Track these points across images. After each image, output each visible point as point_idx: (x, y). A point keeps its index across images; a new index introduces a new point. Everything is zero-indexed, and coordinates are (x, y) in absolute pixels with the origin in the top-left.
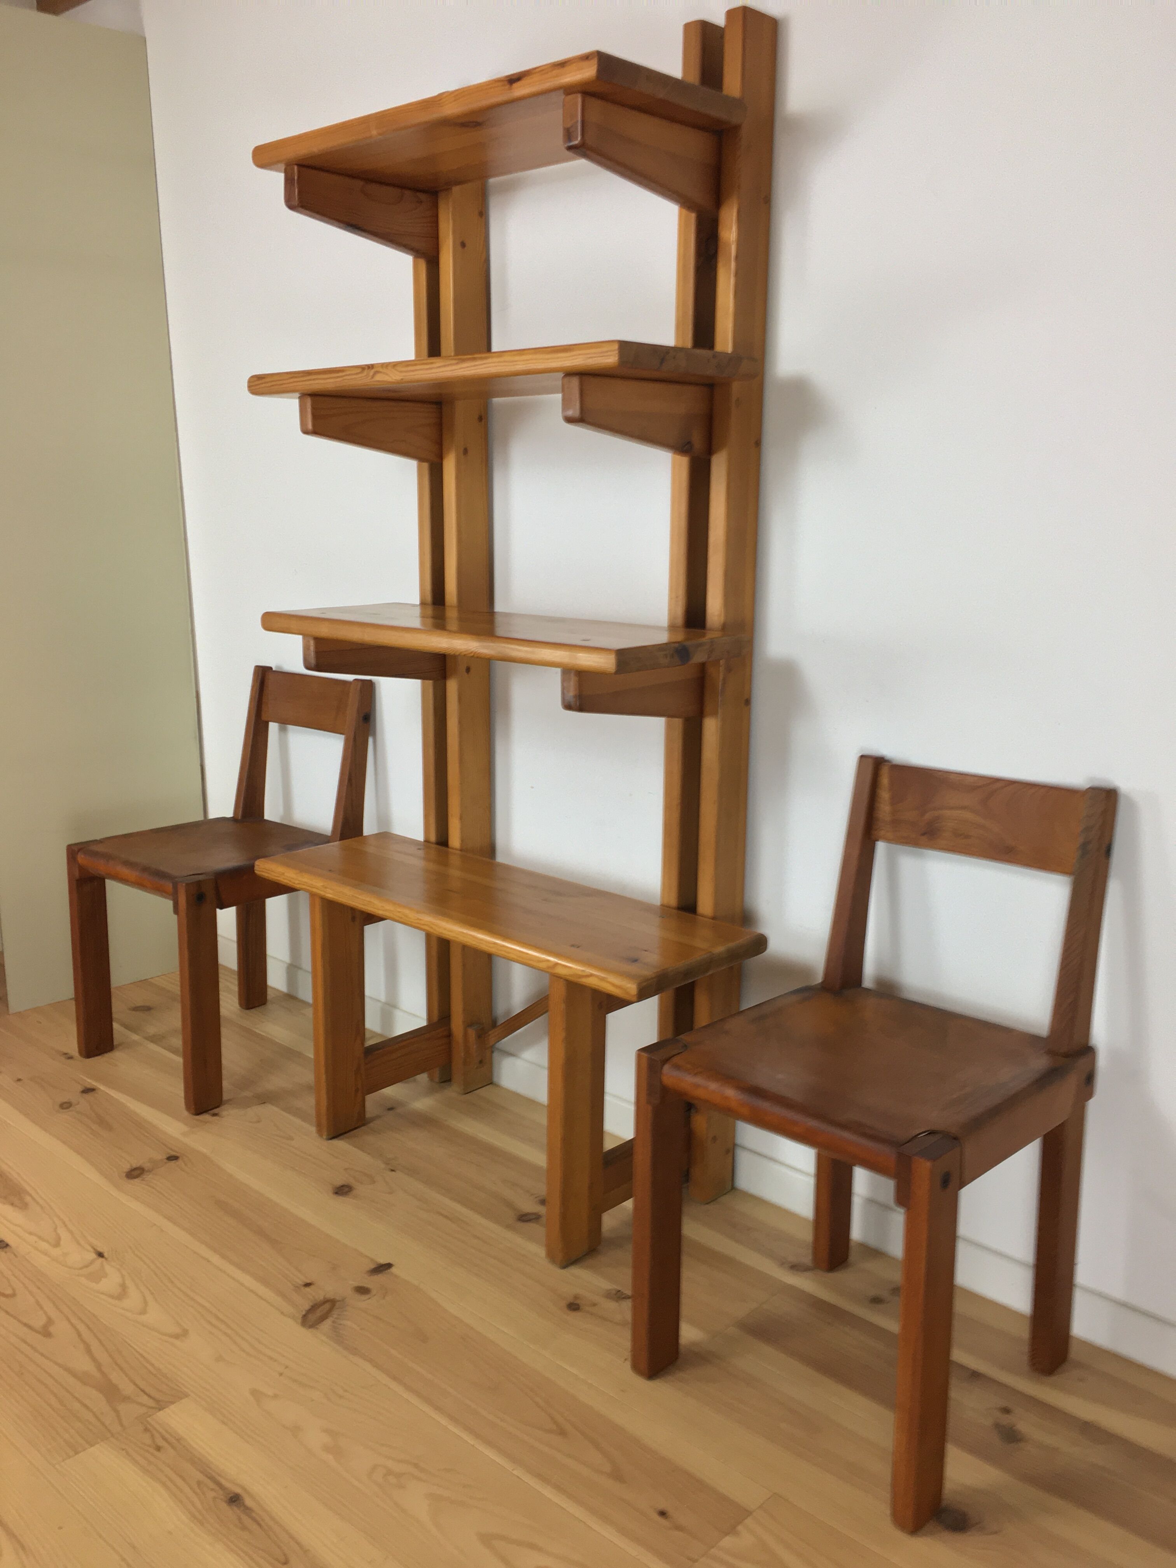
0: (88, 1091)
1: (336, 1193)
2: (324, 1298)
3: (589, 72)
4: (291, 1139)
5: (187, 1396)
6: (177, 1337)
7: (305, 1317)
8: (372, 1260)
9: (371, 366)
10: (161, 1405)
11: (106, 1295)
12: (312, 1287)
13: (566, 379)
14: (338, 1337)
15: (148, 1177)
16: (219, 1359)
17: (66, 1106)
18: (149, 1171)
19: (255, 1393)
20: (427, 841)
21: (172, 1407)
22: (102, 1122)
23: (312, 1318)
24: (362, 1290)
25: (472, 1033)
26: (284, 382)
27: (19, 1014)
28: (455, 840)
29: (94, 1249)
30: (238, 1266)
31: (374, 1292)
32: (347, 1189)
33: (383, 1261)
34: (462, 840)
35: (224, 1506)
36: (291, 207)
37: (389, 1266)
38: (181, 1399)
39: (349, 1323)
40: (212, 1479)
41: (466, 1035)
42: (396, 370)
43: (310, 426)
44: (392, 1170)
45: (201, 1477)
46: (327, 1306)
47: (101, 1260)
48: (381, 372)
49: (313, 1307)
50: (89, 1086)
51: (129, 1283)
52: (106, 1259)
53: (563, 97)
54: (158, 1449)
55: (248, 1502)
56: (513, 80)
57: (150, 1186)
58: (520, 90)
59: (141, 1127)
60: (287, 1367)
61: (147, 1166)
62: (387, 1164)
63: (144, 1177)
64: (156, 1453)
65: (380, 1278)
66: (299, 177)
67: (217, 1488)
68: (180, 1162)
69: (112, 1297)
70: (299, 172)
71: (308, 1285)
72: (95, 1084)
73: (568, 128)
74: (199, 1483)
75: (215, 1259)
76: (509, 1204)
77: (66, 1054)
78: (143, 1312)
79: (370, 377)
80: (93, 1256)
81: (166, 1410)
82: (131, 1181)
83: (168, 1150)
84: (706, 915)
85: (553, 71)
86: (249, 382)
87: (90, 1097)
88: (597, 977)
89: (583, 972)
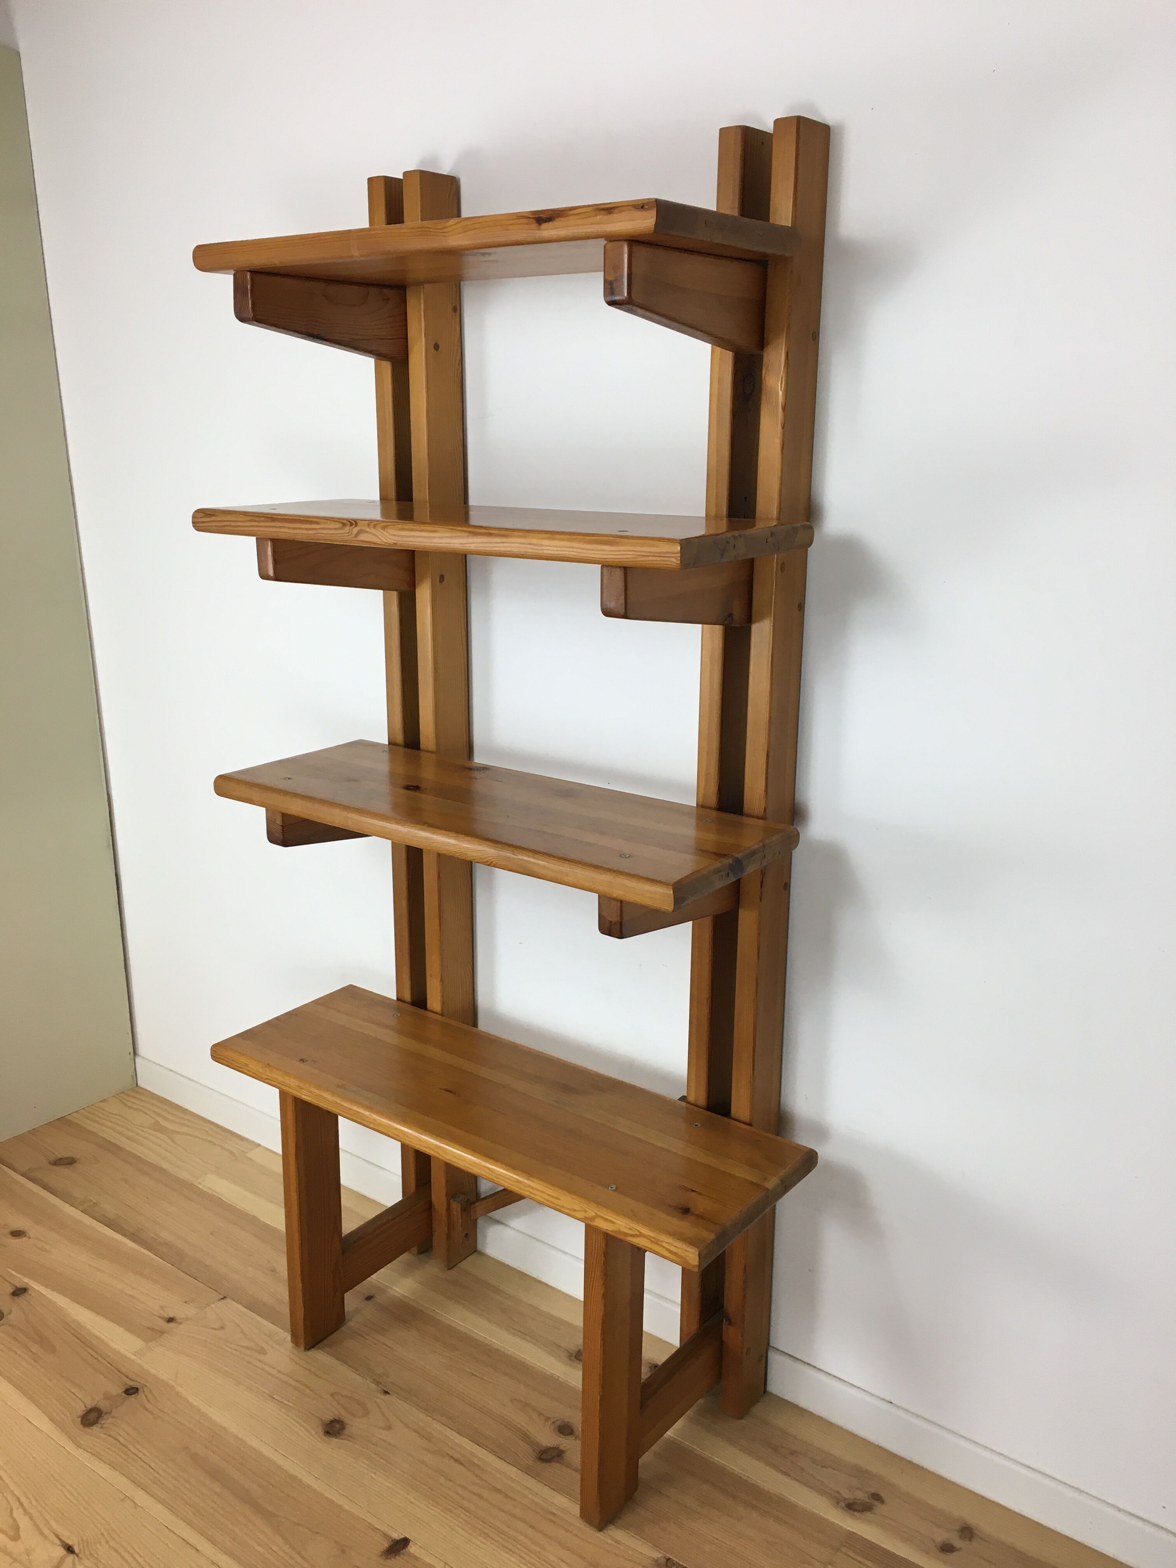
0: (19, 1292)
1: (327, 1433)
3: (646, 222)
4: (263, 1352)
8: (385, 1535)
9: (354, 523)
13: (607, 571)
15: (107, 1421)
18: (107, 1413)
20: (400, 999)
22: (44, 1343)
25: (456, 1206)
26: (239, 524)
28: (434, 1002)
29: (61, 1540)
32: (338, 1426)
33: (397, 1535)
34: (443, 1004)
36: (242, 319)
37: (405, 1542)
41: (449, 1208)
42: (387, 532)
43: (271, 572)
44: (386, 1393)
47: (72, 1556)
48: (366, 532)
50: (19, 1285)
52: (77, 1555)
53: (605, 244)
56: (542, 219)
57: (110, 1436)
58: (548, 231)
59: (87, 1344)
61: (103, 1405)
62: (378, 1383)
63: (103, 1422)
66: (252, 286)
68: (141, 1396)
70: (253, 279)
72: (27, 1281)
73: (613, 280)
76: (526, 1437)
79: (353, 535)
80: (61, 1552)
82: (88, 1430)
83: (126, 1379)
84: (743, 1119)
85: (596, 216)
86: (193, 517)
87: (22, 1300)
88: (648, 1237)
89: (630, 1229)
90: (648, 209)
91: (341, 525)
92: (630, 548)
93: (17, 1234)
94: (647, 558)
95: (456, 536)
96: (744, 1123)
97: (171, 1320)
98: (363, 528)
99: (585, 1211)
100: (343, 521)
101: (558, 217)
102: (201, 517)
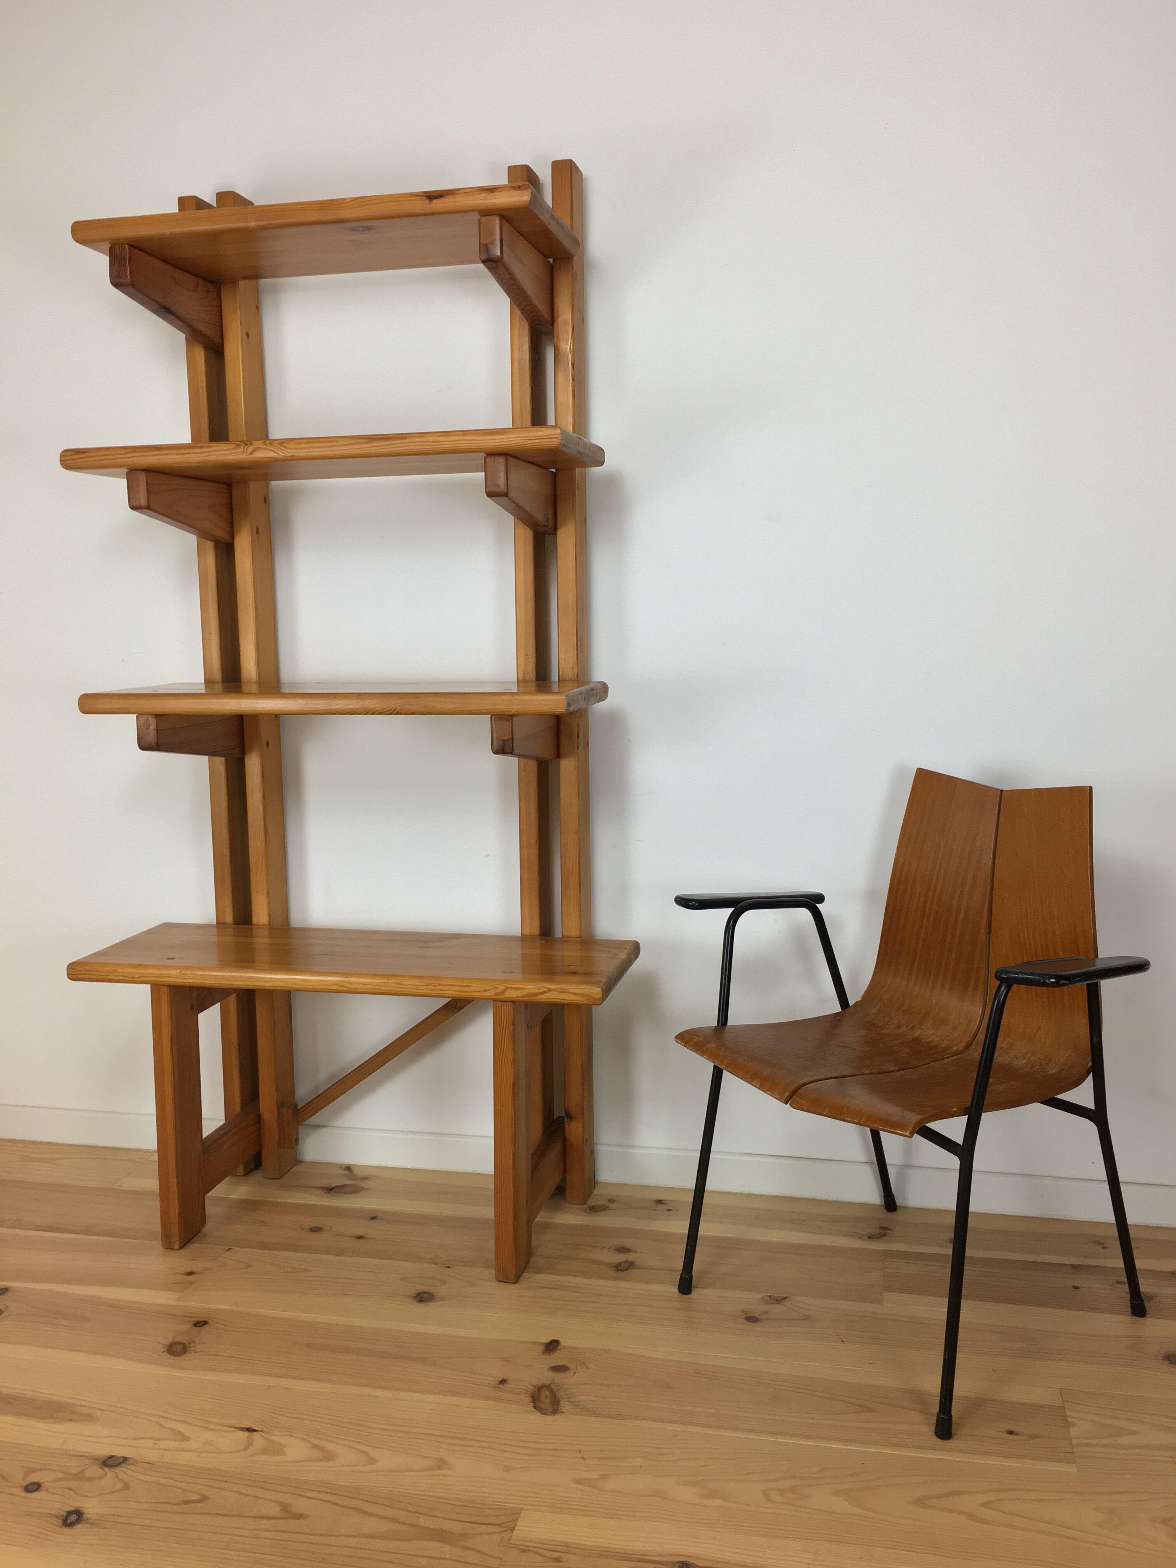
2: (534, 1387)
3: (520, 199)
7: (536, 1408)
12: (509, 1382)
13: (489, 459)
14: (591, 1412)
20: (220, 924)
23: (545, 1406)
24: (560, 1369)
25: (287, 1112)
28: (260, 918)
34: (269, 918)
36: (120, 285)
37: (555, 1342)
39: (584, 1398)
42: (284, 447)
43: (143, 502)
46: (546, 1392)
48: (262, 449)
49: (533, 1397)
53: (479, 217)
56: (432, 196)
58: (438, 205)
66: (130, 257)
70: (129, 249)
71: (503, 1382)
73: (486, 244)
79: (248, 453)
84: (573, 935)
85: (481, 194)
86: (61, 456)
89: (539, 989)
90: (525, 189)
91: (235, 446)
92: (519, 435)
96: (574, 937)
99: (496, 988)
101: (446, 195)
102: (72, 455)
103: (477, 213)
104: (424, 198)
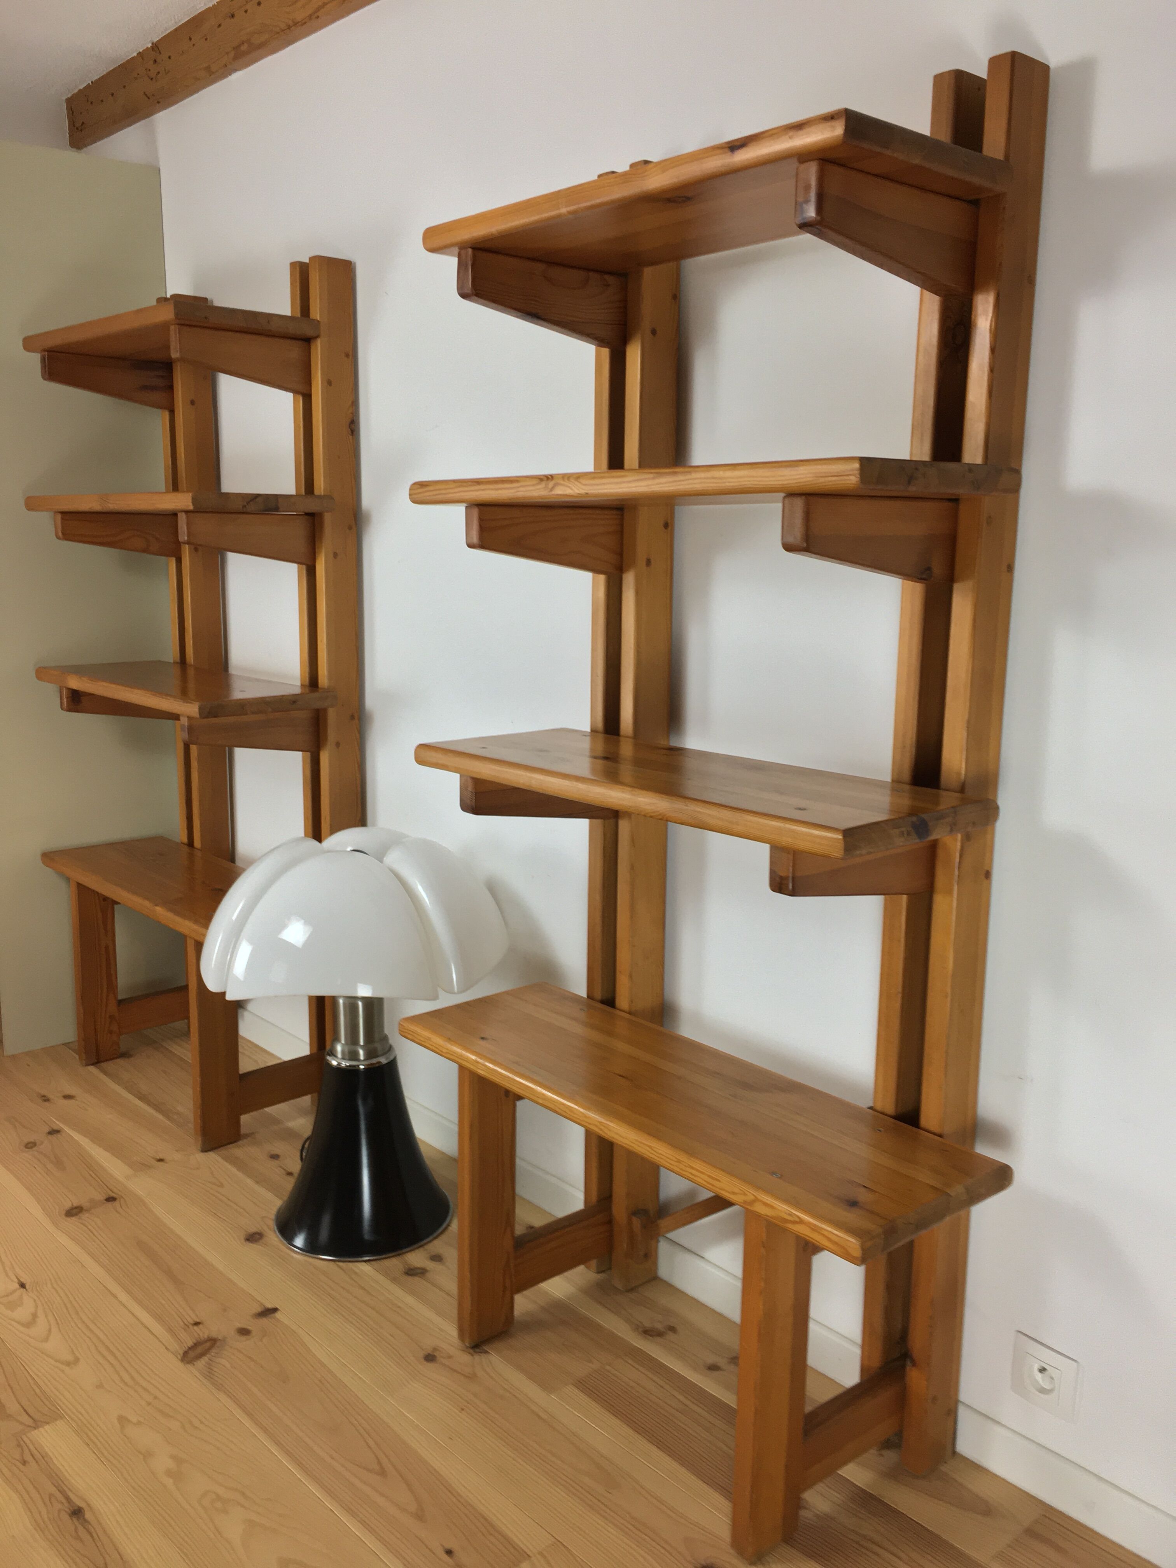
0: (54, 1132)
1: (247, 1240)
2: (208, 1337)
3: (835, 133)
5: (62, 1417)
6: (68, 1364)
7: (185, 1353)
8: (260, 1304)
9: (550, 477)
10: (37, 1424)
11: (16, 1322)
12: (201, 1326)
13: (787, 500)
14: (209, 1374)
15: (85, 1216)
16: (100, 1386)
17: (31, 1145)
18: (88, 1210)
19: (122, 1420)
21: (47, 1427)
22: (59, 1164)
23: (192, 1354)
24: (244, 1332)
26: (452, 490)
27: (13, 1057)
28: (623, 1002)
29: (19, 1279)
30: (140, 1303)
31: (254, 1333)
32: (258, 1236)
33: (269, 1306)
34: (632, 1004)
35: (65, 1517)
36: (464, 296)
37: (275, 1310)
38: (56, 1420)
39: (223, 1361)
40: (62, 1492)
43: (476, 539)
45: (53, 1490)
46: (208, 1344)
47: (22, 1290)
48: (561, 485)
49: (195, 1344)
50: (55, 1128)
51: (40, 1313)
52: (26, 1290)
53: (794, 165)
54: (24, 1463)
55: (88, 1515)
56: (734, 145)
57: (84, 1225)
58: (740, 158)
59: (91, 1168)
60: (156, 1398)
61: (85, 1204)
63: (81, 1216)
64: (21, 1466)
65: (264, 1321)
67: (64, 1501)
68: (116, 1204)
69: (23, 1325)
71: (197, 1324)
72: (63, 1126)
74: (51, 1496)
75: (123, 1297)
77: (44, 1096)
78: (46, 1340)
79: (549, 489)
80: (17, 1286)
81: (41, 1429)
82: (68, 1219)
83: (109, 1191)
84: (932, 1129)
86: (412, 488)
87: (53, 1138)
88: (808, 1225)
90: (838, 118)
91: (538, 481)
92: (809, 470)
93: (67, 1097)
94: (827, 479)
95: (646, 479)
96: (934, 1134)
97: (161, 1160)
98: (559, 481)
100: (540, 477)
101: (750, 142)
102: (417, 490)
103: (795, 160)
104: (727, 150)
